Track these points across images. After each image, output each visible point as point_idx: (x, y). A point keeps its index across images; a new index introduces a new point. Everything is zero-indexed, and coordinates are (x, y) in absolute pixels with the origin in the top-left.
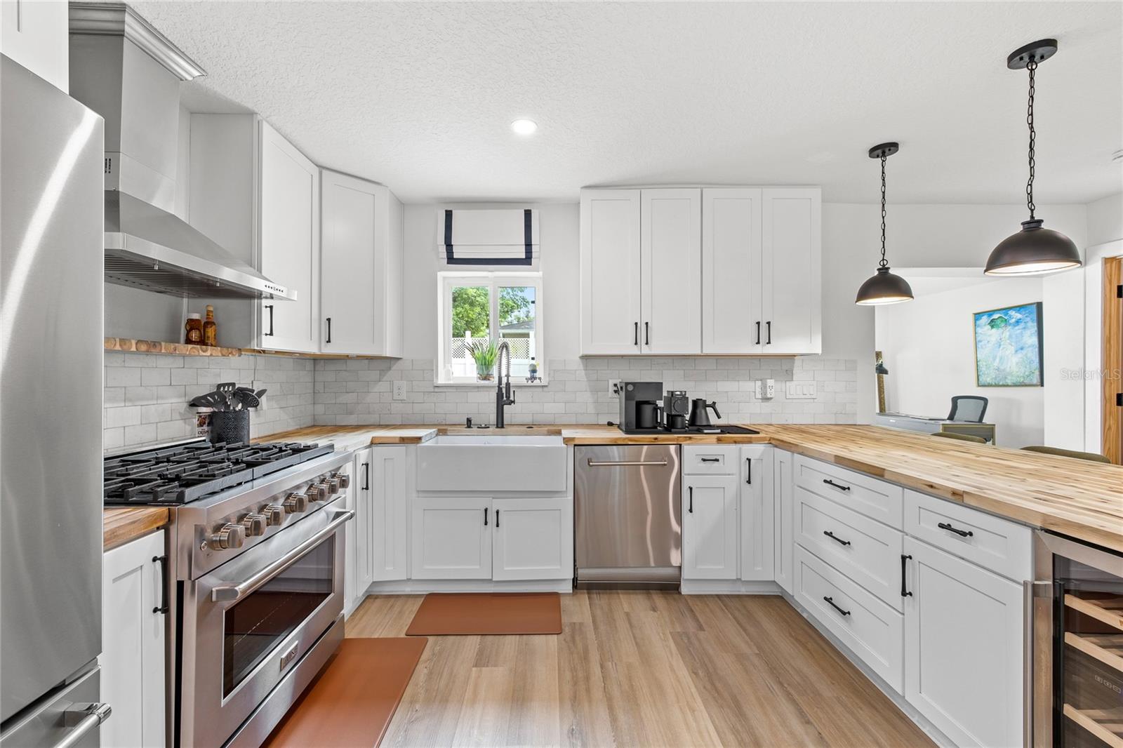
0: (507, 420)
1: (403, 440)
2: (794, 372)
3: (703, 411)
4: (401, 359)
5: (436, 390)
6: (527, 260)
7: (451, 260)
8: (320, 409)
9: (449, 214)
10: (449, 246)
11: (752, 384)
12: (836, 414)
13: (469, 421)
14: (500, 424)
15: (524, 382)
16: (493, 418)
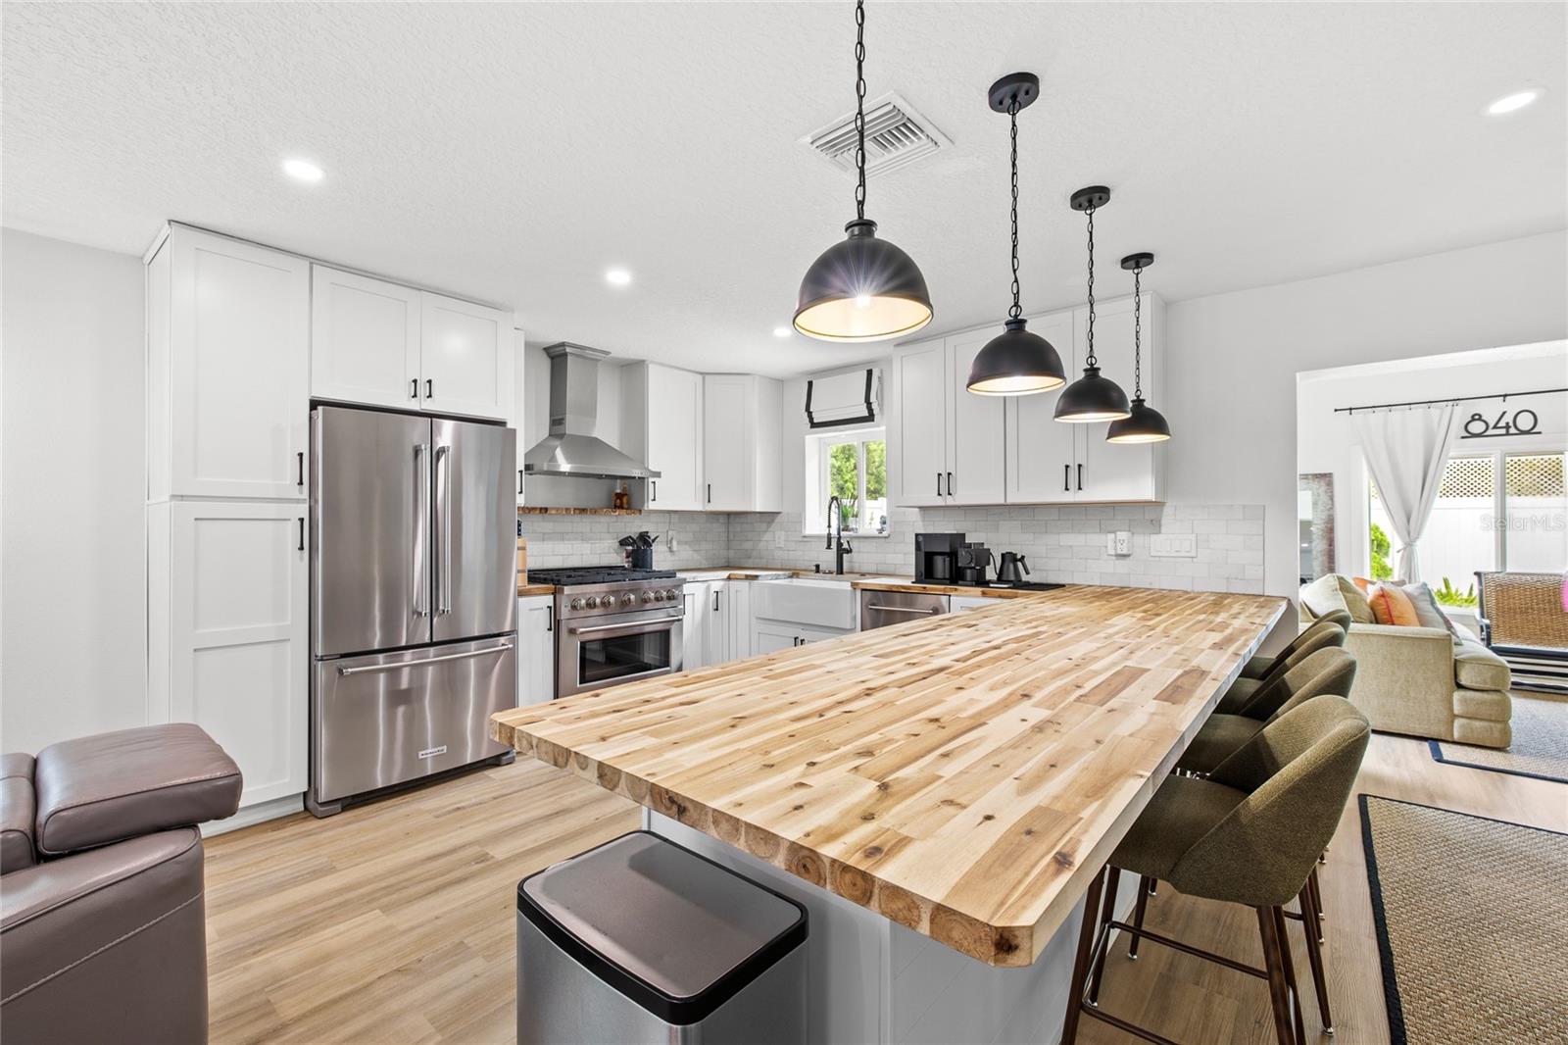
0: (845, 568)
1: (747, 577)
2: (1163, 522)
3: (1012, 566)
4: (779, 513)
5: (805, 539)
6: (870, 418)
7: (814, 425)
8: (732, 553)
9: (810, 384)
10: (810, 414)
11: (1102, 537)
12: (1228, 578)
13: (818, 566)
14: (840, 571)
15: (876, 533)
16: (834, 567)
